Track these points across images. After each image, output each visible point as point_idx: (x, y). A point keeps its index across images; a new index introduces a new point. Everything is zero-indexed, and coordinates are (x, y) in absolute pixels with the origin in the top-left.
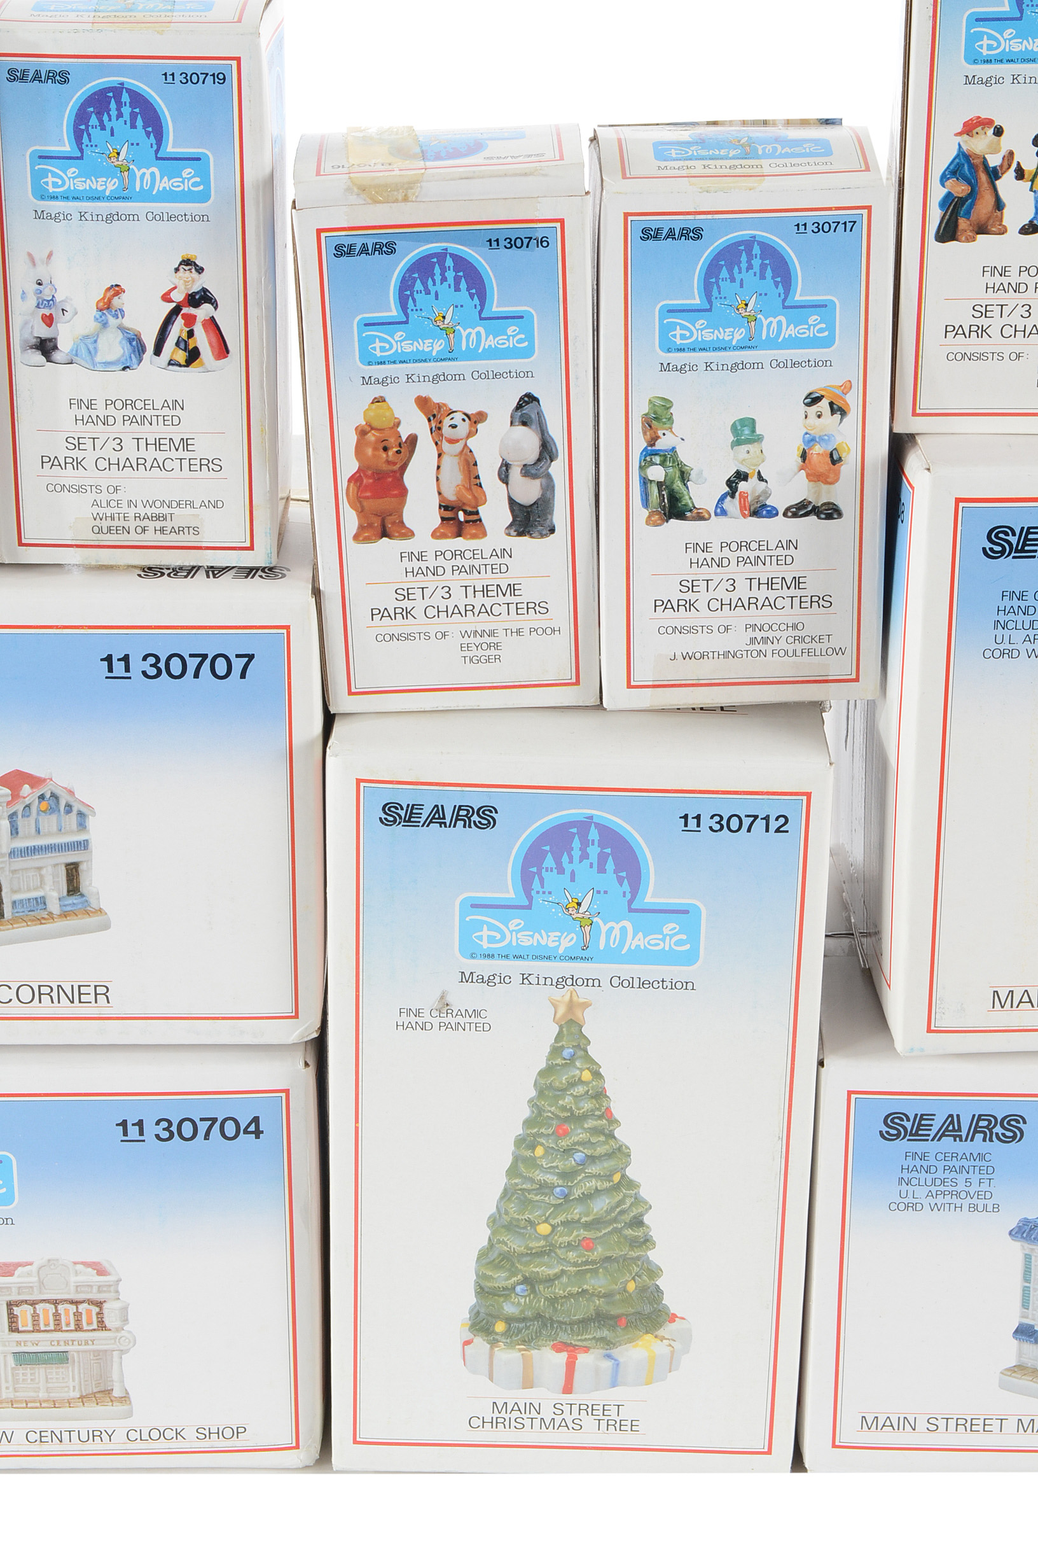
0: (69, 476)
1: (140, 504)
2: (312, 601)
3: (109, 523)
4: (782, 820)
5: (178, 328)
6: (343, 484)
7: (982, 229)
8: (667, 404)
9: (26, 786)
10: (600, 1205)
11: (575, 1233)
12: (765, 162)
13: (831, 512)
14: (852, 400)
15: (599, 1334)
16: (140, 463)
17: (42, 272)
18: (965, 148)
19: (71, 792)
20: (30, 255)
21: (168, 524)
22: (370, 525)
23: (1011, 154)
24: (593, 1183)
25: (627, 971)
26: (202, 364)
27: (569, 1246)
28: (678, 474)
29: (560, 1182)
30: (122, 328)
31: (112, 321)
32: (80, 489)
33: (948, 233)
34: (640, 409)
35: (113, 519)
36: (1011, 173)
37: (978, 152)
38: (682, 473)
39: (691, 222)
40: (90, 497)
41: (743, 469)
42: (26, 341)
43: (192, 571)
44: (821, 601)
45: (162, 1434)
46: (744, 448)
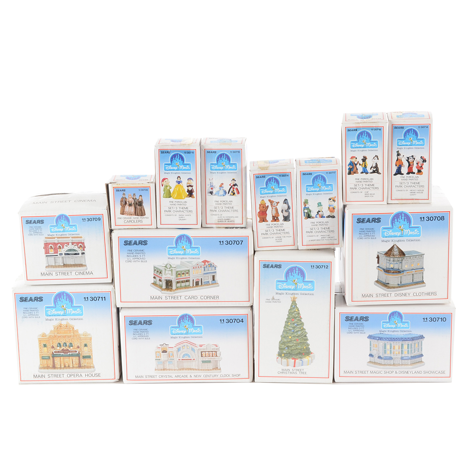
0: (214, 213)
1: (225, 217)
2: (252, 232)
3: (220, 220)
4: (327, 266)
5: (232, 190)
6: (257, 213)
7: (355, 173)
8: (307, 200)
9: (207, 263)
10: (299, 333)
11: (295, 338)
12: (321, 163)
13: (333, 217)
14: (336, 199)
15: (299, 356)
16: (225, 211)
17: (211, 181)
18: (351, 161)
19: (214, 264)
20: (209, 179)
21: (229, 220)
22: (261, 220)
23: (358, 162)
24: (298, 329)
25: (303, 292)
26: (235, 195)
27: (294, 340)
28: (309, 211)
29: (293, 329)
30: (223, 190)
31: (222, 188)
32: (216, 215)
33: (350, 173)
34: (303, 201)
35: (221, 219)
36: (359, 164)
37: (353, 161)
38: (310, 211)
39: (310, 172)
40: (218, 216)
41: (320, 210)
42: (208, 192)
43: (233, 228)
44: (333, 231)
45: (226, 376)
46: (320, 207)
